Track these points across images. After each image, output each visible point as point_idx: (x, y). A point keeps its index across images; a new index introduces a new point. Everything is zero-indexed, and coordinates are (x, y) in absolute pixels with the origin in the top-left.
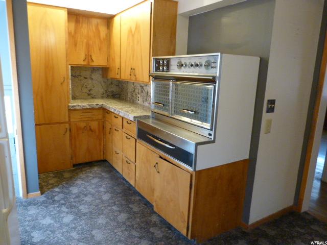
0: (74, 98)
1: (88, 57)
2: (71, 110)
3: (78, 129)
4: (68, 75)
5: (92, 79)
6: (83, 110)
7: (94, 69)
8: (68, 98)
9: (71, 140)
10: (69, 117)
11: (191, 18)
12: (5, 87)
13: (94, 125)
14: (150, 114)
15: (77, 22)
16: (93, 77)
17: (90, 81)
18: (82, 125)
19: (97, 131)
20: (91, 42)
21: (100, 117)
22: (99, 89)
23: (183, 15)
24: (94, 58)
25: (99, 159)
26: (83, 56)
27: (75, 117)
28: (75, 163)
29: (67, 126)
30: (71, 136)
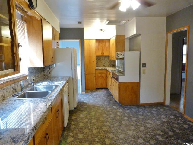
0: (97, 66)
1: (103, 53)
2: (96, 70)
3: (98, 76)
4: (95, 59)
5: (105, 60)
6: (100, 70)
7: (106, 57)
8: (95, 66)
9: (96, 80)
10: (96, 72)
11: (130, 39)
12: (77, 64)
13: (103, 75)
14: (116, 70)
15: (99, 42)
16: (105, 59)
17: (104, 61)
18: (100, 75)
19: (104, 77)
20: (103, 48)
21: (105, 73)
22: (107, 63)
23: (127, 38)
24: (104, 53)
25: (105, 87)
26: (101, 53)
27: (97, 72)
28: (97, 87)
29: (95, 75)
30: (96, 78)
